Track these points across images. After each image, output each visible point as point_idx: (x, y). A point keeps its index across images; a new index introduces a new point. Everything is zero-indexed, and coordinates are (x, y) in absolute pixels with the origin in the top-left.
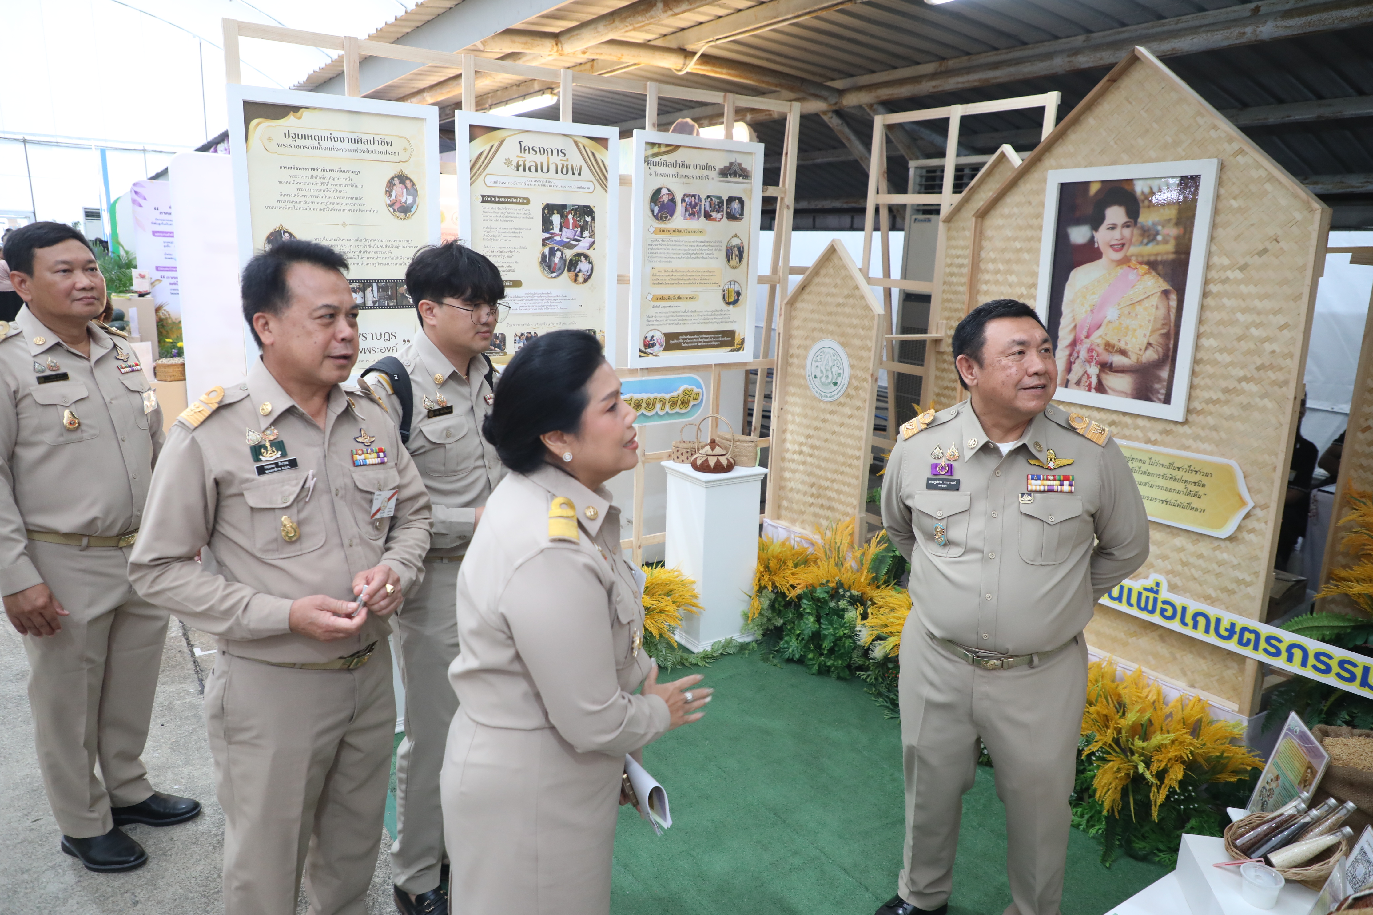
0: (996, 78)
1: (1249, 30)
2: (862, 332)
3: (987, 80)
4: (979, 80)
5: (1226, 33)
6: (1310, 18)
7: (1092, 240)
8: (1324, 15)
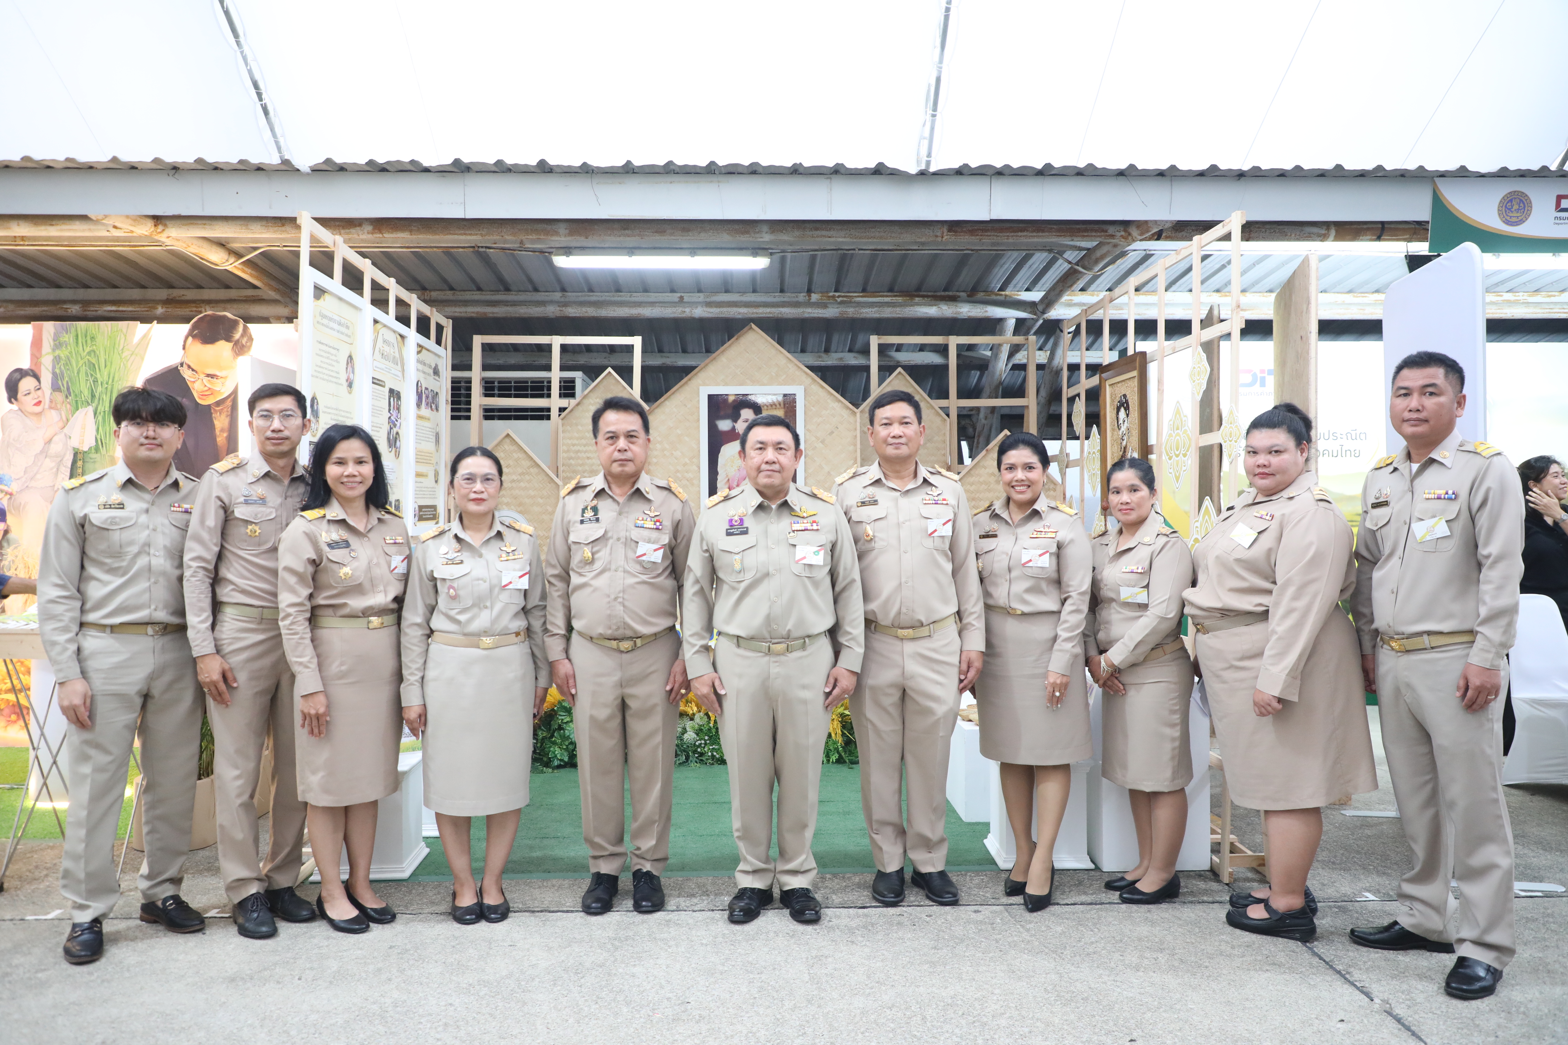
0: (493, 313)
1: (687, 310)
2: (541, 501)
3: (485, 313)
4: (477, 313)
5: (674, 310)
6: (722, 309)
7: (734, 428)
8: (729, 309)
